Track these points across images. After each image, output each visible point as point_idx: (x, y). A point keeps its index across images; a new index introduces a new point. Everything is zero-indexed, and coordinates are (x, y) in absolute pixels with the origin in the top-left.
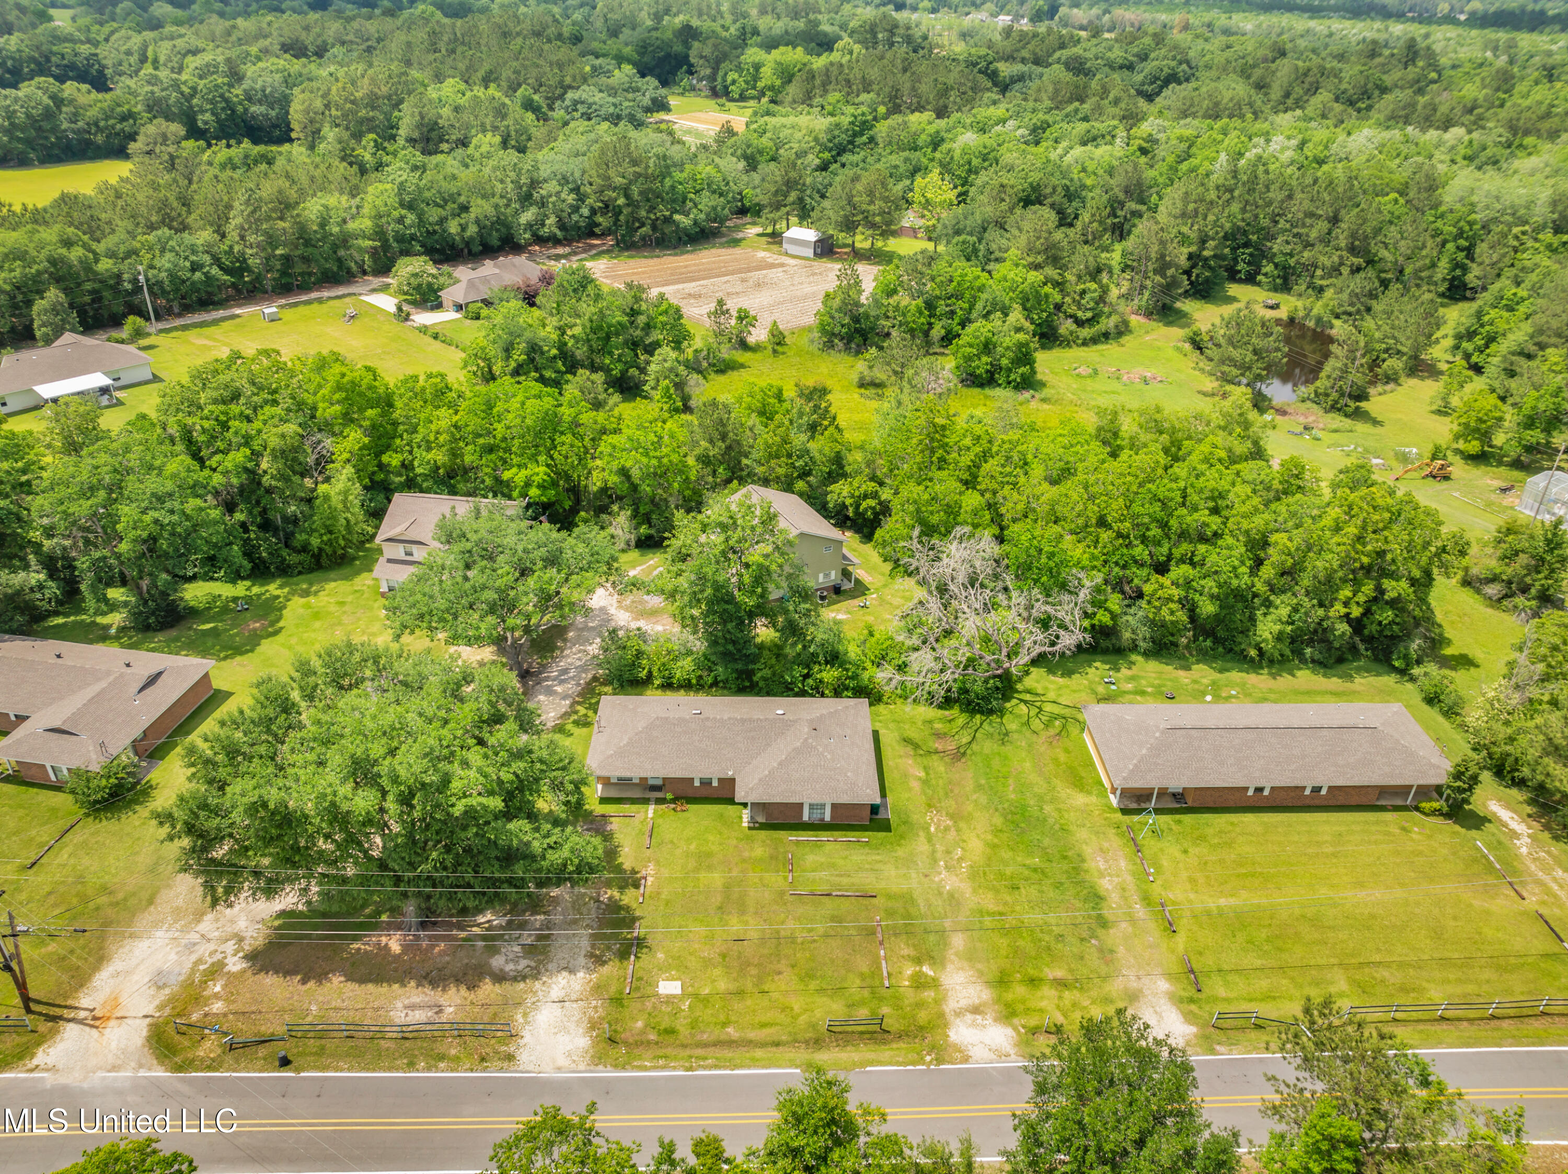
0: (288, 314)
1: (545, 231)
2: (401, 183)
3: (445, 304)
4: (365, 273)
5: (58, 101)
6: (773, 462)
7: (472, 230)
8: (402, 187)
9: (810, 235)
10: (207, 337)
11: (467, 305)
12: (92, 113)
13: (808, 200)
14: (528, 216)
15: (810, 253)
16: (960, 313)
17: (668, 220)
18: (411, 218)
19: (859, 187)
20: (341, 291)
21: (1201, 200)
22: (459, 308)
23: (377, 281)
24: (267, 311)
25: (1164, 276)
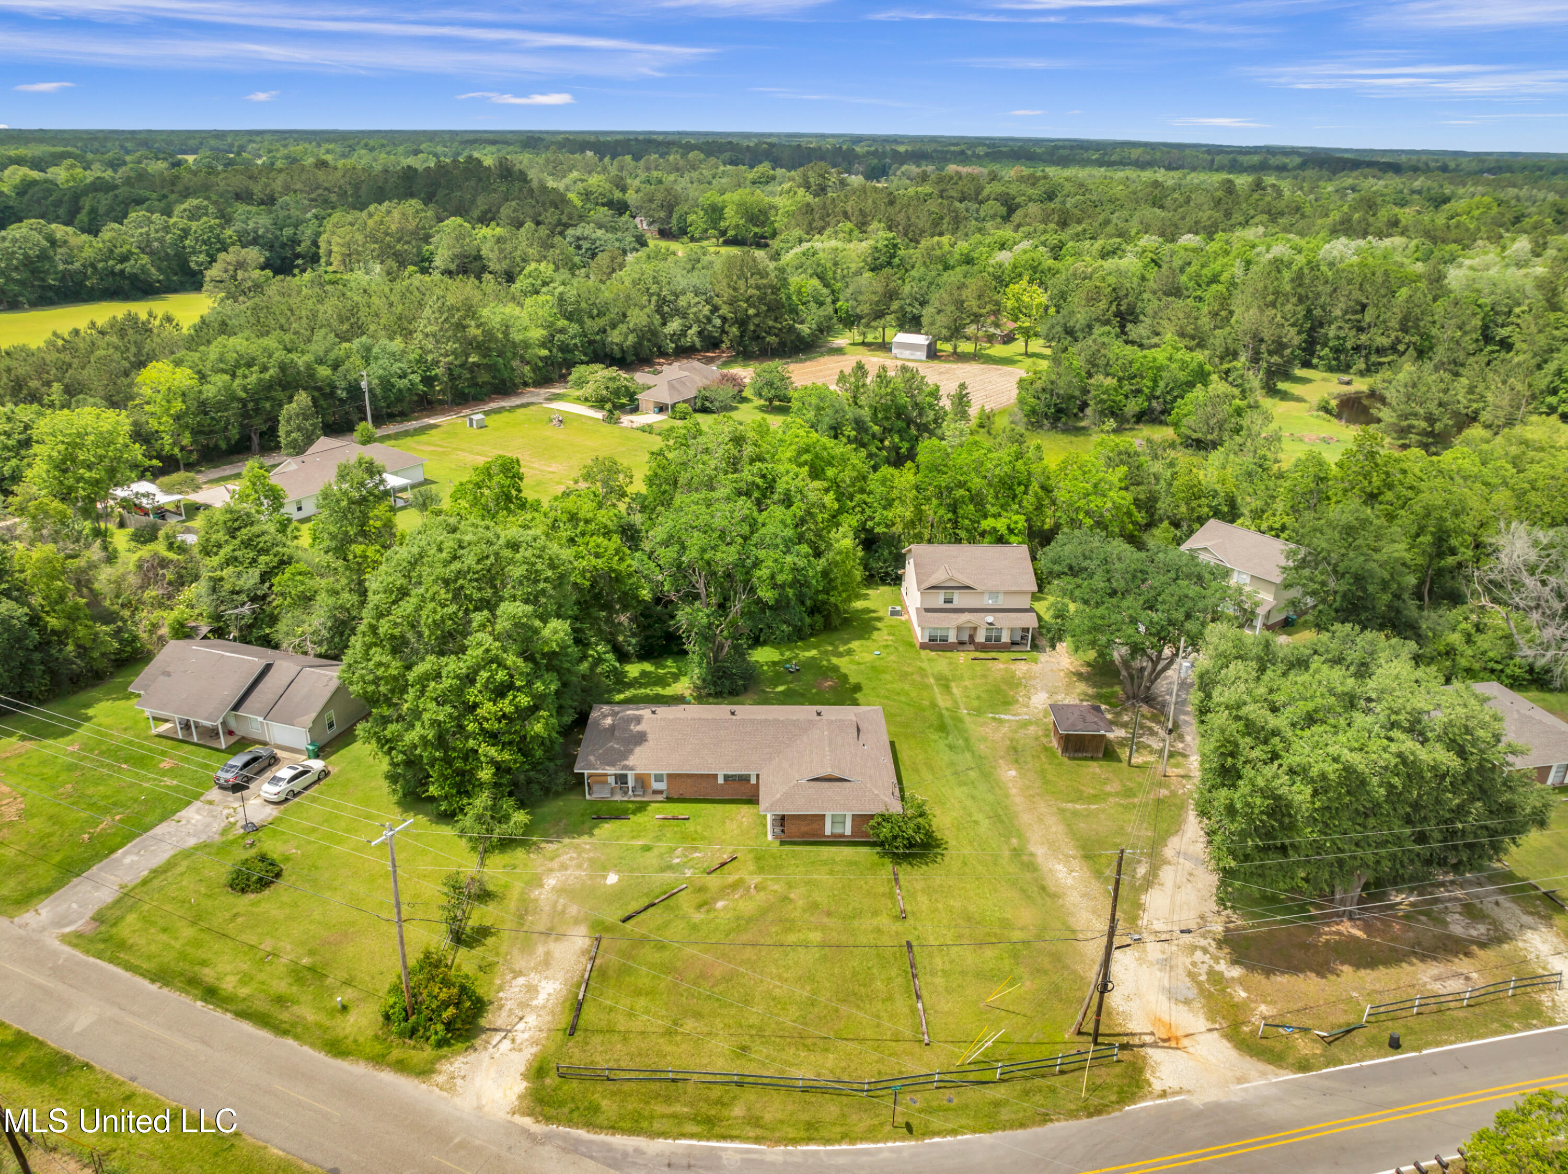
0: (493, 421)
1: (687, 341)
2: (561, 294)
3: (642, 406)
4: (526, 384)
5: (53, 242)
6: (1194, 504)
7: (632, 339)
8: (561, 299)
9: (921, 340)
10: (428, 444)
11: (673, 406)
12: (88, 253)
13: (908, 309)
14: (675, 325)
15: (923, 355)
16: (1146, 391)
17: (791, 329)
18: (574, 328)
19: (965, 293)
20: (516, 401)
21: (1277, 293)
22: (662, 409)
23: (544, 392)
24: (475, 417)
25: (1282, 356)
